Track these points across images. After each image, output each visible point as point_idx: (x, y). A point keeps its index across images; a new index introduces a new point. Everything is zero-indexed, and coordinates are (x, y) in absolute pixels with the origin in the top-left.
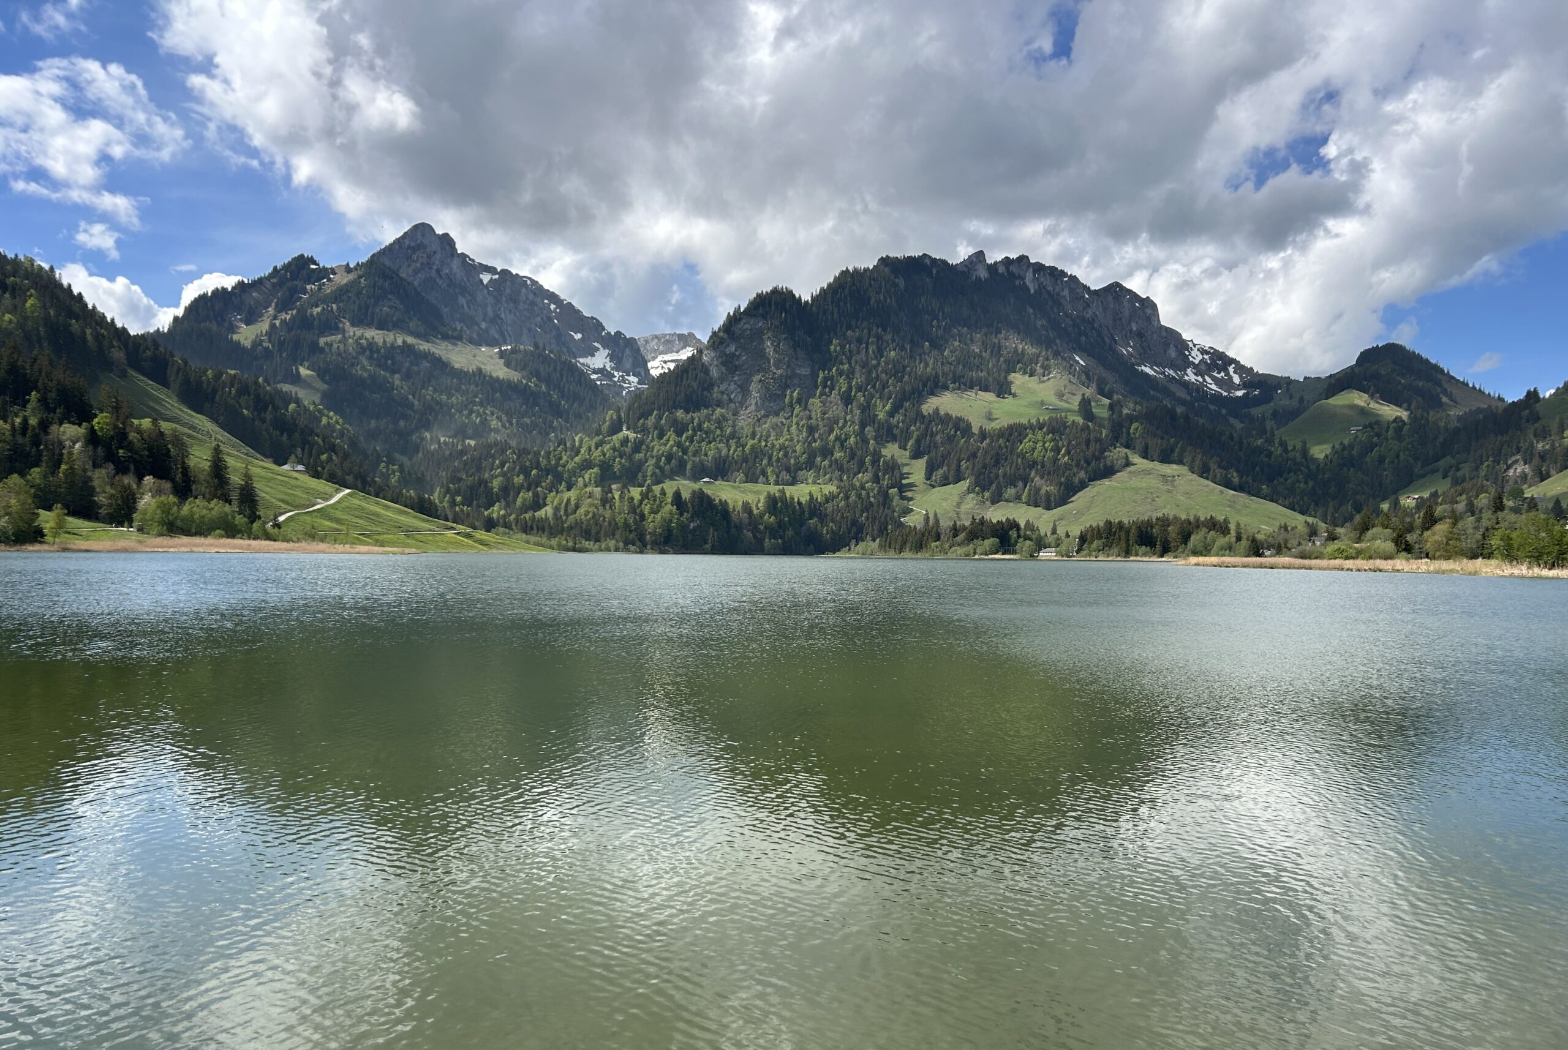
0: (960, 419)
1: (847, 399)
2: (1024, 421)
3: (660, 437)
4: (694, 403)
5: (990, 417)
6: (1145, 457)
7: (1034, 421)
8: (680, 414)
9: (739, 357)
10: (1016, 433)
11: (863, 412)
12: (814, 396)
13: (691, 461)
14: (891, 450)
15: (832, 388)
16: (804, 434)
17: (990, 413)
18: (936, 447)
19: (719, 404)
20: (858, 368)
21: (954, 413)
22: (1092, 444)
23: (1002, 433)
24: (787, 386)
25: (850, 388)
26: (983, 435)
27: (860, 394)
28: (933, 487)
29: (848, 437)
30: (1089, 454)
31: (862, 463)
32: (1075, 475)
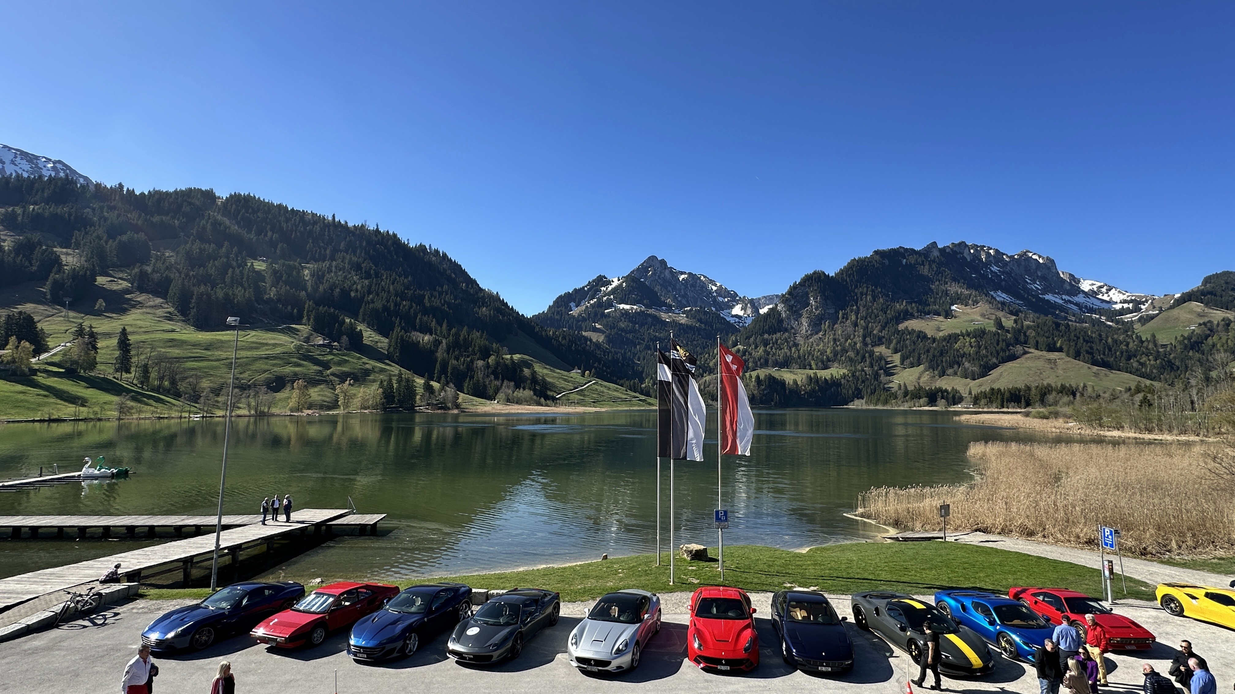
0: (920, 332)
1: (855, 325)
2: (958, 332)
3: (756, 347)
4: (773, 330)
5: (939, 330)
6: (1037, 349)
7: (964, 331)
8: (766, 336)
9: (796, 307)
10: (953, 338)
11: (864, 330)
12: (836, 323)
13: (771, 359)
14: (881, 350)
15: (847, 319)
16: (832, 343)
17: (939, 328)
18: (907, 347)
19: (786, 330)
20: (861, 308)
21: (917, 329)
22: (1001, 343)
23: (944, 339)
24: (822, 319)
25: (857, 318)
26: (934, 340)
27: (862, 322)
28: (906, 368)
29: (855, 344)
30: (998, 348)
31: (864, 357)
32: (990, 360)
